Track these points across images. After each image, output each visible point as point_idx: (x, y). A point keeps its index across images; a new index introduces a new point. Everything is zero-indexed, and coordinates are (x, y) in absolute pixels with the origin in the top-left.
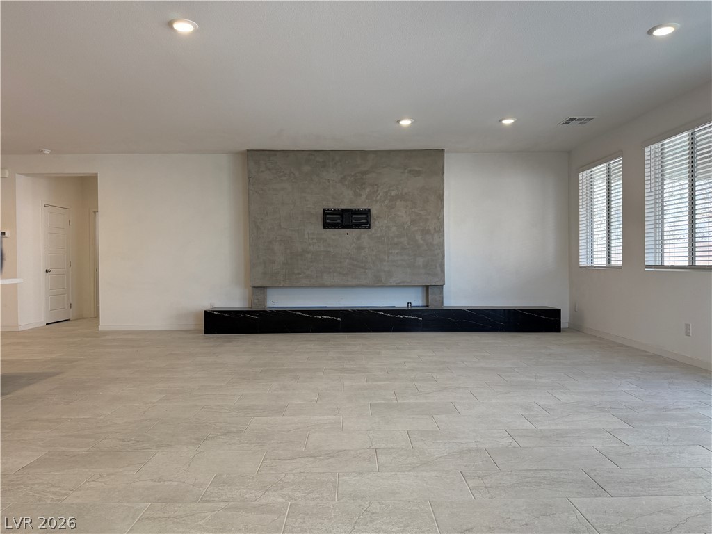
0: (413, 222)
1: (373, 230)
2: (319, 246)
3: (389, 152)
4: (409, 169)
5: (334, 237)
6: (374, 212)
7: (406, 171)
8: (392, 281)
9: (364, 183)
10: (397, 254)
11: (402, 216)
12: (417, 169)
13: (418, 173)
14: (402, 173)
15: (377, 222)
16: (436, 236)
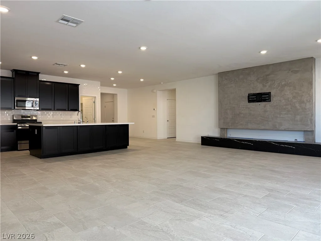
0: (294, 97)
1: (272, 102)
2: (246, 111)
3: (281, 63)
4: (292, 70)
5: (253, 107)
6: (272, 94)
7: (290, 71)
8: (282, 128)
9: (268, 80)
10: (285, 114)
11: (288, 95)
12: (296, 69)
13: (296, 72)
14: (288, 72)
15: (274, 99)
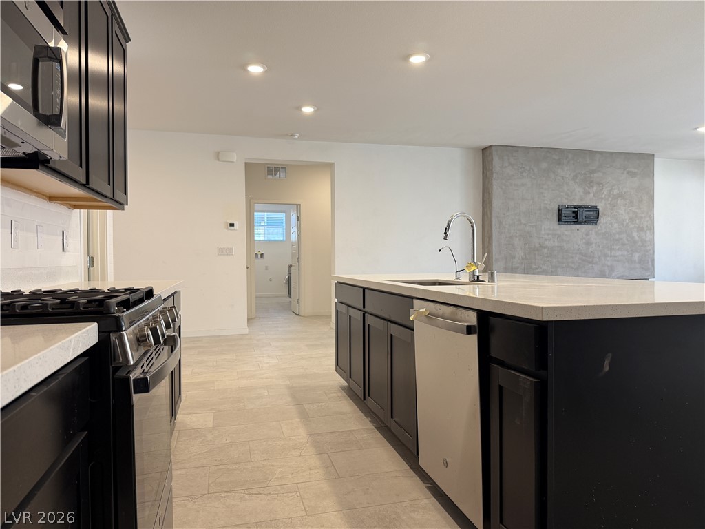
0: (631, 219)
1: (599, 226)
2: (554, 242)
3: (612, 153)
4: (627, 170)
5: (566, 233)
6: (601, 210)
7: (625, 172)
8: (615, 274)
9: (592, 182)
10: (618, 249)
12: (633, 170)
13: (633, 174)
14: (622, 173)
15: (603, 219)
16: (648, 233)
